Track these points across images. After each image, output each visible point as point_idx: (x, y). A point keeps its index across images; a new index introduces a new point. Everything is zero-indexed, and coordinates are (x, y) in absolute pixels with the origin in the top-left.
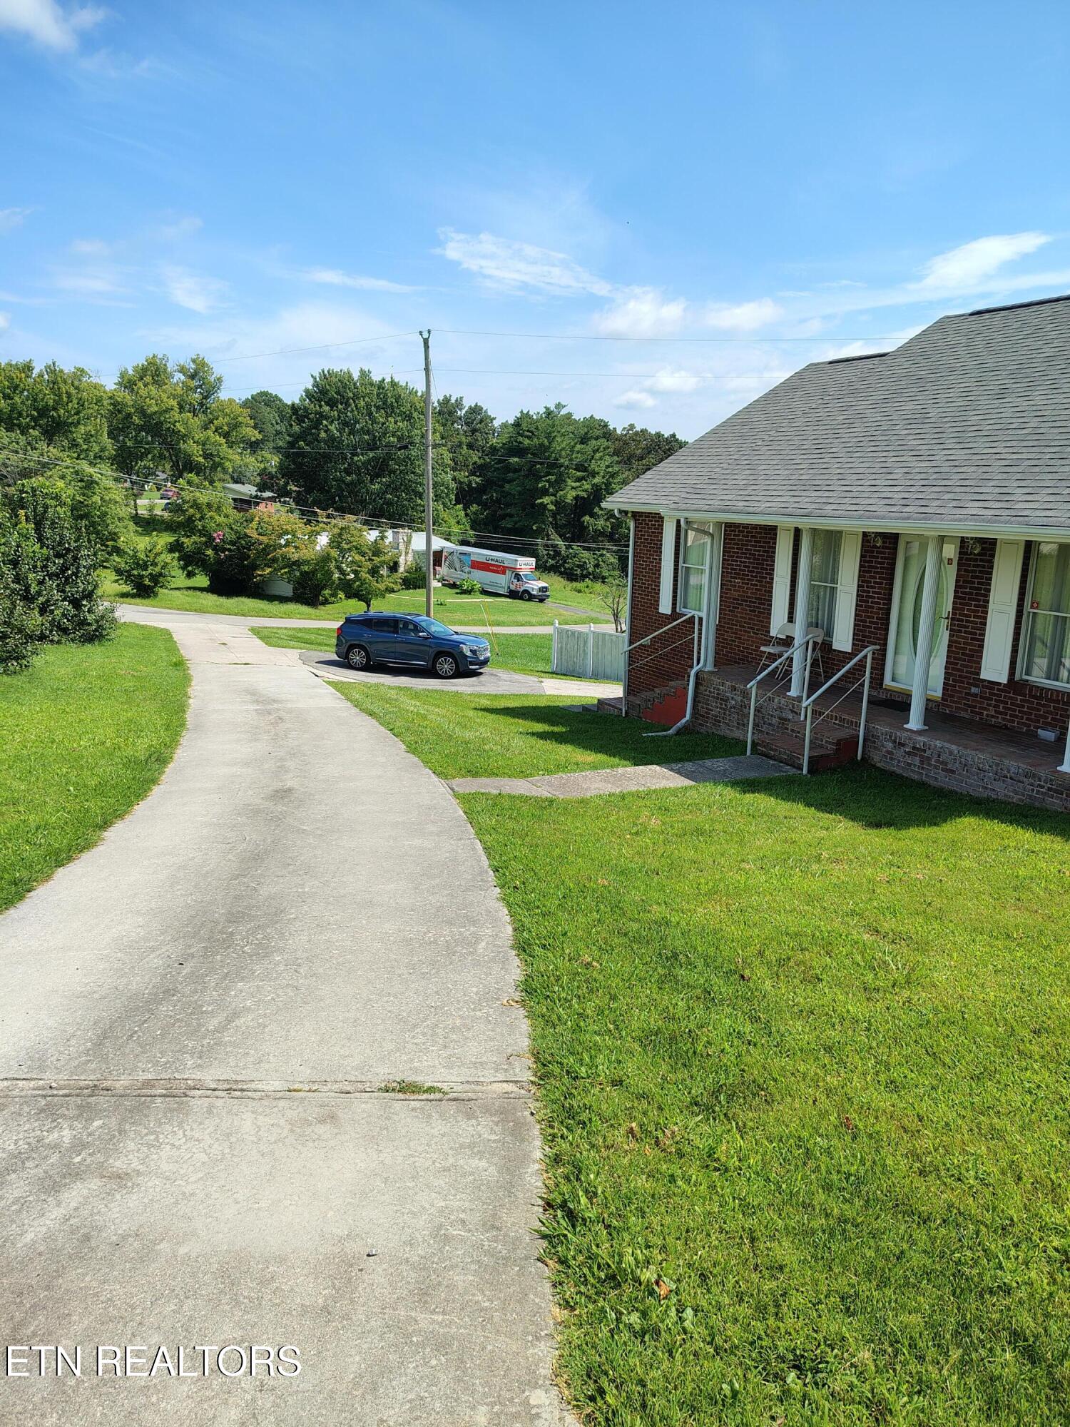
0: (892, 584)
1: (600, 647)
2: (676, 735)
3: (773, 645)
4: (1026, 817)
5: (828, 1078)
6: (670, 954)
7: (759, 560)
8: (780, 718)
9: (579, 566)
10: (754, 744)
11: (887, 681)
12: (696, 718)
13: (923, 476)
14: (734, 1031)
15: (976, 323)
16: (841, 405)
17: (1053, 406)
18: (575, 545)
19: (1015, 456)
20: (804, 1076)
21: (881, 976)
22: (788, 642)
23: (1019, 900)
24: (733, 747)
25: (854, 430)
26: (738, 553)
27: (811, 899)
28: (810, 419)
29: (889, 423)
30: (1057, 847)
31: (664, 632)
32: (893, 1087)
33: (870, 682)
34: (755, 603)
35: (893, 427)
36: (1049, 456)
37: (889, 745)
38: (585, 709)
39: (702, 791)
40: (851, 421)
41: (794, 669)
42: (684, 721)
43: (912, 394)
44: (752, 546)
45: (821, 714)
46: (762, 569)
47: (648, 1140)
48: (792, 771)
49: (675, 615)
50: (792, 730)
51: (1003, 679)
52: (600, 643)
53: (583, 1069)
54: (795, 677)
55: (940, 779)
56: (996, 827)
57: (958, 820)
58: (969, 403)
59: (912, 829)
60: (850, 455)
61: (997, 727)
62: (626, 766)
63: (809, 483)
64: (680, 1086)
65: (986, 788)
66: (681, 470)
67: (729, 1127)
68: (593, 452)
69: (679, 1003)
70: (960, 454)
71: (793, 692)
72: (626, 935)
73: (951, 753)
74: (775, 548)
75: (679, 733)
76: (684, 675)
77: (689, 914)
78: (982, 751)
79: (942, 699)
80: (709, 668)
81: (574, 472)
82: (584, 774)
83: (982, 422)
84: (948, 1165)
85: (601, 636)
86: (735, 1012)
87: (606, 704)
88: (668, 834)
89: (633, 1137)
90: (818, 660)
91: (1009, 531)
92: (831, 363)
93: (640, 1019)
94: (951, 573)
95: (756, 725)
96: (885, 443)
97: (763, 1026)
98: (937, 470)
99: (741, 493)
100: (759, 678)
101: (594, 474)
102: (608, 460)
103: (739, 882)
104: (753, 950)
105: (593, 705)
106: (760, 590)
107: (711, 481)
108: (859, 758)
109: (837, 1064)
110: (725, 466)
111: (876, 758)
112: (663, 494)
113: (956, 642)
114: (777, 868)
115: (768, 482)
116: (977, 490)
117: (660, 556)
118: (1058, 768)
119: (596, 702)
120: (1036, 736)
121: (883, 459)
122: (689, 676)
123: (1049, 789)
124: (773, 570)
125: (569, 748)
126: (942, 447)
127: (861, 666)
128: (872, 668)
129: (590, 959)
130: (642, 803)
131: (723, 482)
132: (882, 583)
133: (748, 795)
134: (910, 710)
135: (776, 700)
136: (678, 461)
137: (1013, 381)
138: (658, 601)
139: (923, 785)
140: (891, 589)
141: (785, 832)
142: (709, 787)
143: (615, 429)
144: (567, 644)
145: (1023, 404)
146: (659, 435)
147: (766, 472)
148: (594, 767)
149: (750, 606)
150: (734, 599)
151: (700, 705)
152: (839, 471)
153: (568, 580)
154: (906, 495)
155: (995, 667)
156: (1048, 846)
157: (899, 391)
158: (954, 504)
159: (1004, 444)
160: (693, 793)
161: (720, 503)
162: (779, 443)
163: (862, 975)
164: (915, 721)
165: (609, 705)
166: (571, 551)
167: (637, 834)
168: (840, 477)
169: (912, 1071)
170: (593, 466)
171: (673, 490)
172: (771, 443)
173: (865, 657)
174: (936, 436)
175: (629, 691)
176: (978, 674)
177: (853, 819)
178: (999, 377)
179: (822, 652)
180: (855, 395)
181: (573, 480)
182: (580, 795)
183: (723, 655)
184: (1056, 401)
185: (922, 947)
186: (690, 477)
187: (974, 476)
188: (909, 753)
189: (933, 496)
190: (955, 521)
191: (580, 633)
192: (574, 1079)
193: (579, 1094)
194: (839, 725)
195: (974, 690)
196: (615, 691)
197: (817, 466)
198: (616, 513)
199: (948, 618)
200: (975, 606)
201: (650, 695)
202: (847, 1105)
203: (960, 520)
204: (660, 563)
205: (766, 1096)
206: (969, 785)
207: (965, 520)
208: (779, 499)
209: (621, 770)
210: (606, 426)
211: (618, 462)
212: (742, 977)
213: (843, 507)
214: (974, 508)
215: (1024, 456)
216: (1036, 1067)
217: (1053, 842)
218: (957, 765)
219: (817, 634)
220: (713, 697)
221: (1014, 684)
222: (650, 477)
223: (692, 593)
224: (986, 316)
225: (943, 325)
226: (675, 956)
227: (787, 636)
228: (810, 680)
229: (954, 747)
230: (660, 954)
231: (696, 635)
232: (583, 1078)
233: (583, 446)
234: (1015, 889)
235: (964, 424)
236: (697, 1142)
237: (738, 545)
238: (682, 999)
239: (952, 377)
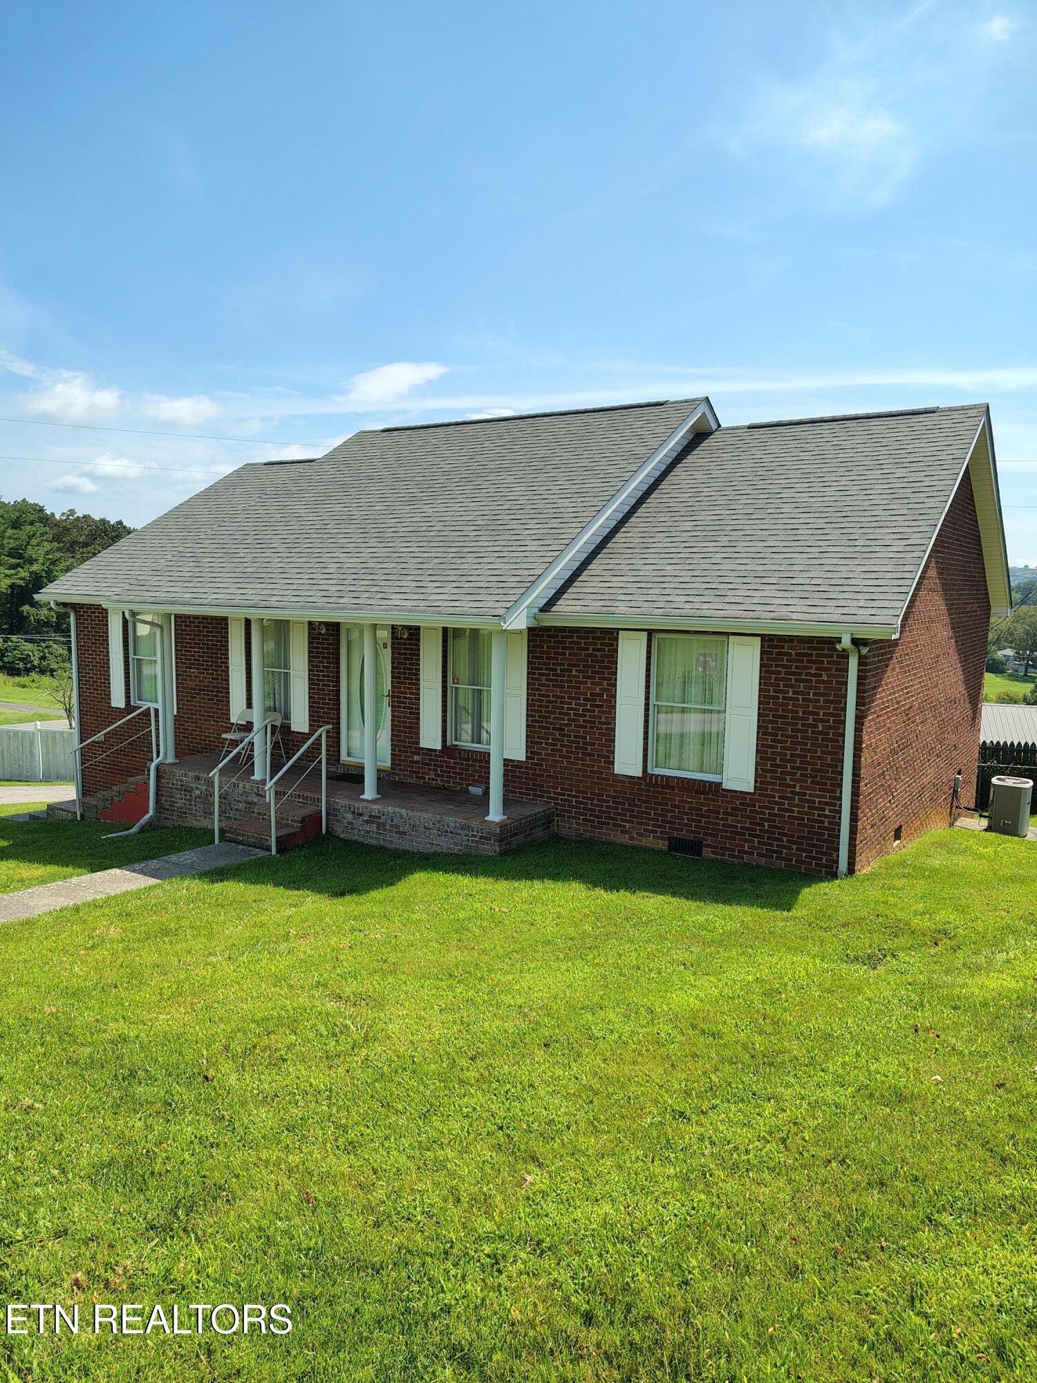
0: (338, 668)
1: (50, 747)
2: (139, 833)
3: (235, 732)
4: (465, 864)
5: (291, 1157)
6: (126, 1072)
7: (212, 649)
8: (246, 802)
9: (20, 659)
10: (222, 831)
11: (344, 757)
12: (160, 813)
13: (353, 571)
14: (196, 1137)
15: (388, 439)
16: (277, 504)
17: (452, 513)
18: (14, 638)
19: (425, 555)
20: (267, 1162)
21: (342, 1041)
22: (248, 727)
23: (459, 941)
24: (203, 837)
25: (291, 528)
26: (191, 643)
27: (278, 980)
28: (250, 516)
29: (320, 522)
30: (489, 887)
31: (119, 727)
32: (351, 1148)
33: (327, 759)
34: (213, 691)
35: (324, 527)
36: (452, 555)
37: (349, 816)
38: (33, 817)
39: (168, 888)
40: (288, 519)
41: (256, 753)
42: (147, 817)
43: (338, 498)
44: (204, 636)
45: (284, 794)
46: (217, 658)
47: (96, 1286)
48: (261, 853)
49: (129, 708)
50: (259, 813)
51: (438, 746)
52: (50, 743)
53: (20, 1231)
54: (258, 761)
55: (394, 841)
56: (441, 877)
57: (410, 877)
58: (386, 508)
59: (371, 892)
60: (289, 550)
61: (437, 788)
62: (81, 875)
63: (253, 575)
64: (135, 1215)
65: (433, 844)
66: (122, 560)
67: (187, 1241)
68: (29, 537)
69: (136, 1125)
70: (382, 552)
71: (257, 776)
72: (76, 1063)
73: (402, 817)
74: (227, 637)
75: (142, 831)
76: (144, 769)
77: (150, 1024)
78: (426, 811)
79: (392, 769)
80: (171, 759)
81: (7, 558)
82: (30, 890)
83: (398, 525)
84: (399, 1209)
85: (50, 735)
86: (197, 1118)
87: (58, 809)
88: (129, 941)
89: (79, 1288)
90: (279, 742)
91: (429, 620)
92: (266, 464)
93: (91, 1154)
94: (387, 656)
95: (222, 813)
96: (319, 541)
97: (227, 1123)
98: (364, 565)
99: (187, 585)
100: (220, 766)
101: (31, 561)
102: (48, 546)
103: (205, 977)
104: (217, 1046)
105: (42, 812)
106: (217, 679)
107: (155, 573)
108: (324, 832)
109: (299, 1141)
110: (169, 557)
111: (339, 830)
112: (105, 585)
113: (398, 717)
114: (246, 954)
115: (213, 575)
116: (398, 583)
117: (108, 648)
118: (486, 818)
119: (45, 808)
120: (468, 792)
121: (318, 555)
122: (149, 770)
123: (481, 837)
124: (228, 659)
125: (12, 864)
126: (366, 545)
127: (317, 746)
128: (327, 746)
129: (31, 1102)
130: (98, 913)
131: (168, 573)
132: (329, 667)
133: (216, 885)
134: (364, 782)
135: (241, 786)
136: (119, 552)
137: (420, 490)
138: (109, 695)
139: (382, 849)
140: (338, 672)
141: (254, 916)
142: (176, 882)
143: (53, 514)
144: (9, 746)
145: (429, 510)
146: (103, 521)
147: (211, 565)
148: (43, 881)
149: (208, 695)
150: (191, 689)
151: (163, 798)
152: (279, 565)
153: (8, 674)
154: (340, 588)
155: (430, 737)
156: (482, 888)
157: (327, 494)
158: (381, 595)
159: (417, 544)
160: (159, 892)
161: (165, 595)
162: (222, 537)
163: (325, 1044)
164: (369, 791)
165: (61, 809)
166: (10, 643)
167: (93, 947)
168: (281, 570)
169: (368, 1127)
170: (30, 552)
171: (116, 581)
172: (214, 537)
173: (320, 736)
174: (362, 535)
175: (85, 791)
176: (418, 743)
177: (320, 892)
178: (409, 487)
179: (282, 734)
180: (289, 496)
181: (7, 566)
182: (23, 916)
183: (185, 745)
184: (453, 509)
185: (378, 1003)
186: (133, 568)
187: (395, 571)
188: (367, 821)
189: (363, 589)
190: (383, 610)
191: (24, 733)
192: (8, 1246)
193: (14, 1261)
194: (304, 803)
195: (416, 758)
196: (66, 793)
197: (259, 560)
198: (52, 605)
199: (388, 696)
200: (409, 684)
201: (106, 794)
202: (307, 1179)
203: (387, 610)
204: (108, 656)
205: (228, 1195)
206: (420, 844)
207: (391, 610)
208: (225, 591)
209: (75, 880)
210: (41, 510)
211: (59, 549)
212: (206, 1078)
213: (286, 598)
214: (396, 600)
215: (433, 555)
216: (472, 1091)
217: (485, 883)
218: (407, 826)
219: (274, 719)
220: (176, 788)
221: (448, 750)
222: (88, 567)
223: (146, 685)
224: (395, 433)
225: (361, 438)
226: (133, 1074)
227: (247, 722)
228: (271, 762)
229: (403, 811)
230: (116, 1075)
231: (153, 727)
232: (18, 1241)
233: (15, 531)
234: (457, 931)
235: (383, 526)
236: (153, 1270)
237: (190, 635)
238: (140, 1119)
239: (371, 485)
